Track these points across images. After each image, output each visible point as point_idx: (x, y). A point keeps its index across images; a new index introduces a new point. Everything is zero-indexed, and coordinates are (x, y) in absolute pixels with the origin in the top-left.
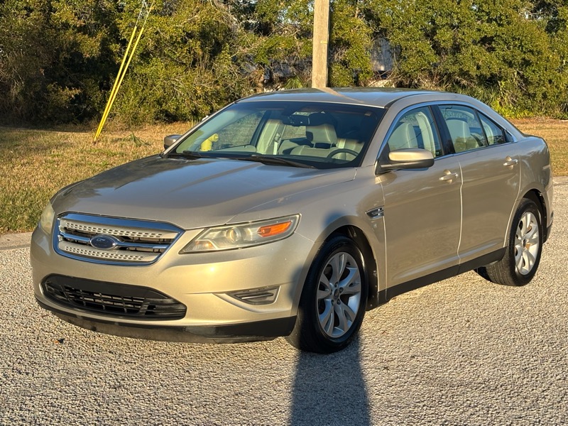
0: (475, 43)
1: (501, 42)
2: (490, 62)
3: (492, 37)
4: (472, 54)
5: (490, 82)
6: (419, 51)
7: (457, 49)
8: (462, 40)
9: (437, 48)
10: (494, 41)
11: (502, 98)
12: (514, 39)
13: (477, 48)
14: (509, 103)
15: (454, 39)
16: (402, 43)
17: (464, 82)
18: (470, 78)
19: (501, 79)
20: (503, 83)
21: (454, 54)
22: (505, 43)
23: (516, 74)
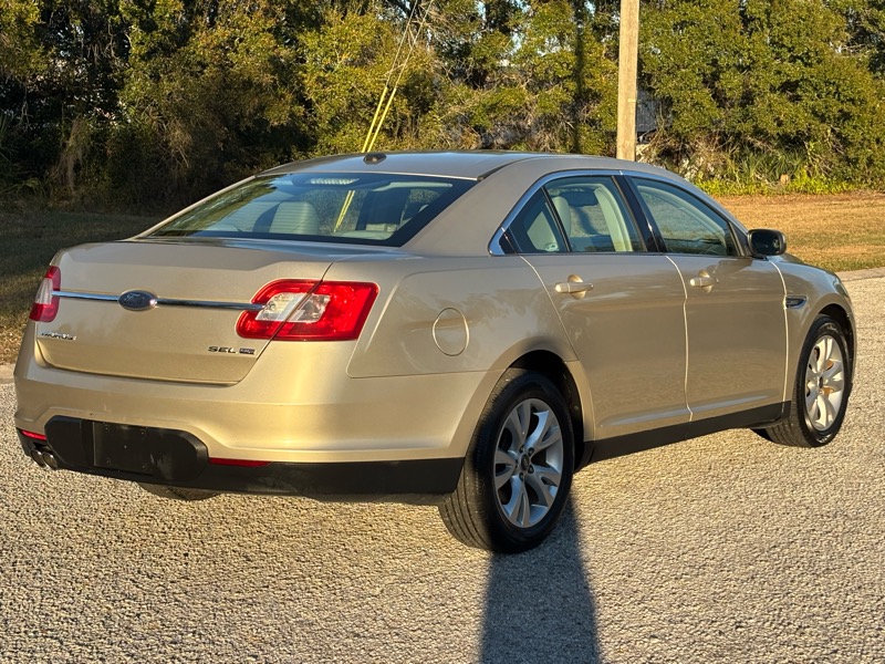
0: (773, 90)
1: (810, 89)
2: (795, 116)
3: (797, 82)
4: (770, 105)
5: (793, 143)
6: (697, 103)
7: (748, 98)
8: (756, 86)
9: (720, 98)
10: (801, 87)
11: (810, 166)
12: (828, 83)
13: (775, 96)
14: (820, 172)
15: (745, 85)
16: (673, 94)
17: (759, 144)
18: (767, 138)
19: (808, 139)
20: (812, 145)
21: (743, 105)
22: (815, 89)
23: (829, 131)
